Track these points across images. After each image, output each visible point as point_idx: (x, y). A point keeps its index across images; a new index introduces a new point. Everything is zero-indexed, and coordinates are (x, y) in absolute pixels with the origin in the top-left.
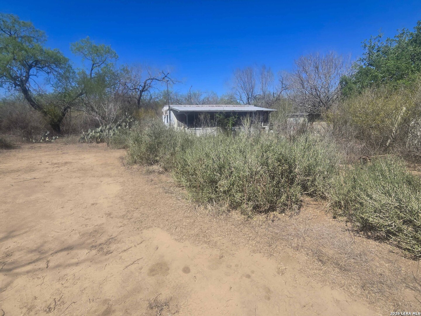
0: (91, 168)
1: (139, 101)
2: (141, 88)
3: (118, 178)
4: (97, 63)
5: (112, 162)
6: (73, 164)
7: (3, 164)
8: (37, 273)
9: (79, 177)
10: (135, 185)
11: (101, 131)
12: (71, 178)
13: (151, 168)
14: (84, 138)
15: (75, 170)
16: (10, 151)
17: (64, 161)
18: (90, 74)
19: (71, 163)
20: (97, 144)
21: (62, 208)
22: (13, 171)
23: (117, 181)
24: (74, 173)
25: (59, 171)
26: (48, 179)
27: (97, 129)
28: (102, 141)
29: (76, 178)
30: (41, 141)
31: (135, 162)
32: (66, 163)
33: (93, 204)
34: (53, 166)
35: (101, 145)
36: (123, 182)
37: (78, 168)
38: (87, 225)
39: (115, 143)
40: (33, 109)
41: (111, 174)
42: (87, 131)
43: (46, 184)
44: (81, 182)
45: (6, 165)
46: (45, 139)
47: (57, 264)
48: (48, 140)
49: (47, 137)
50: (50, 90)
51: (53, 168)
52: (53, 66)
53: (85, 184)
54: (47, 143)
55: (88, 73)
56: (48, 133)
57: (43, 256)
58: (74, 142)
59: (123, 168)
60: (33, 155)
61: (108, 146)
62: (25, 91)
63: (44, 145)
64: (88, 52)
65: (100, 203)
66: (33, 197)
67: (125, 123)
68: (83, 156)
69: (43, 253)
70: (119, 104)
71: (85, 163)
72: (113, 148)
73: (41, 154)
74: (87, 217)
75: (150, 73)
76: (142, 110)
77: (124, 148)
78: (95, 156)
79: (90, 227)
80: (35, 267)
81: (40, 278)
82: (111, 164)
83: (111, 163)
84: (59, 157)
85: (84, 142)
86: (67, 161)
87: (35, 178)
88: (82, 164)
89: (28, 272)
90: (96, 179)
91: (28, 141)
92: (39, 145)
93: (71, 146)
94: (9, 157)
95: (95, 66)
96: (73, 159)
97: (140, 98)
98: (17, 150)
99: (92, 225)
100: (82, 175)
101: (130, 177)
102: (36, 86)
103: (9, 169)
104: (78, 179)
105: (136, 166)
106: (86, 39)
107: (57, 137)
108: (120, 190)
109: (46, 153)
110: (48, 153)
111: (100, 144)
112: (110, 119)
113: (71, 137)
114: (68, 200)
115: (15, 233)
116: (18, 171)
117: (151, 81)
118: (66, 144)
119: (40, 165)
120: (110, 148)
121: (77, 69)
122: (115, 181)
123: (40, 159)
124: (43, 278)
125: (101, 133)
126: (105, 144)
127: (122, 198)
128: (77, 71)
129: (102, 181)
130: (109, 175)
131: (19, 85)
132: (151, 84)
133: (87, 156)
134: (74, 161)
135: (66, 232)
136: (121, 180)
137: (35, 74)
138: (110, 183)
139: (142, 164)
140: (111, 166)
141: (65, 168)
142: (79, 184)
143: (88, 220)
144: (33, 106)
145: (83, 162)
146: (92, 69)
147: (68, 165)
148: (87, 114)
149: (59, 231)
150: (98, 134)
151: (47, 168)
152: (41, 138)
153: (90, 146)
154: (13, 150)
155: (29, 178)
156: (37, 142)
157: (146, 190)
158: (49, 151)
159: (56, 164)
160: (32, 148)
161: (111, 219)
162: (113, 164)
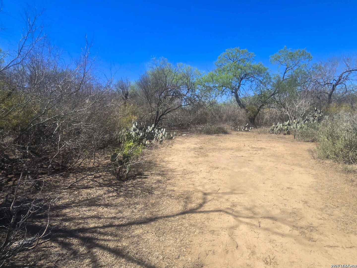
0: (282, 156)
1: (330, 95)
2: (334, 82)
3: (310, 170)
4: (291, 67)
5: (301, 154)
6: (267, 150)
7: (224, 143)
8: (253, 227)
9: (273, 162)
10: (331, 181)
11: (289, 124)
12: (267, 161)
13: (350, 167)
14: (273, 130)
15: (269, 155)
16: (226, 135)
17: (260, 147)
18: (283, 77)
19: (265, 149)
20: (284, 136)
21: (263, 183)
22: (229, 149)
23: (308, 172)
24: (268, 157)
25: (257, 154)
26: (251, 159)
27: (285, 122)
28: (289, 133)
29: (270, 162)
30: (243, 130)
31: (327, 157)
32: (261, 148)
33: (289, 188)
34: (253, 150)
35: (287, 137)
36: (315, 175)
37: (271, 154)
38: (286, 204)
39: (302, 136)
40: (239, 107)
41: (301, 164)
42: (276, 124)
43: (250, 162)
44: (276, 166)
45: (225, 144)
46: (245, 129)
47: (266, 227)
48: (247, 129)
49: (246, 128)
50: (251, 94)
51: (253, 151)
52: (256, 76)
53: (279, 169)
54: (246, 132)
55: (281, 76)
56: (247, 124)
57: (255, 216)
58: (265, 133)
59: (313, 161)
60: (239, 139)
61: (294, 138)
62: (237, 96)
63: (244, 133)
64: (283, 59)
65: (295, 189)
66: (243, 170)
67: (313, 118)
68: (273, 145)
69: (255, 214)
70: (310, 100)
71: (276, 151)
72: (299, 141)
73: (244, 139)
74: (284, 197)
75: (348, 65)
76: (333, 105)
77: (313, 141)
78: (284, 146)
79: (289, 207)
80: (251, 222)
81: (256, 233)
82: (300, 156)
83: (299, 154)
84: (256, 143)
85: (273, 133)
86: (262, 147)
87: (242, 156)
88: (274, 151)
89: (247, 224)
90: (288, 166)
91: (235, 130)
92: (241, 133)
93: (263, 135)
94: (226, 139)
95: (288, 69)
96: (266, 146)
97: (332, 92)
98: (230, 135)
99: (291, 207)
100: (275, 160)
101: (323, 171)
102: (244, 92)
103: (227, 147)
104: (273, 163)
105: (328, 162)
106: (283, 50)
107: (253, 128)
108: (314, 182)
109: (246, 139)
110: (248, 139)
111: (287, 135)
112: (300, 114)
113: (263, 128)
114: (267, 178)
115: (236, 192)
116: (232, 149)
117: (349, 73)
118: (260, 134)
119: (244, 147)
120: (297, 140)
121: (273, 74)
122: (307, 172)
123: (243, 143)
124: (258, 234)
125: (288, 126)
126: (291, 136)
127: (317, 190)
128: (272, 77)
129: (294, 170)
130: (300, 166)
131: (234, 92)
132: (348, 76)
133: (277, 145)
134: (267, 148)
135: (269, 204)
136: (314, 172)
137: (244, 84)
138: (302, 173)
139: (336, 160)
140: (299, 157)
141: (261, 152)
142: (274, 168)
143: (286, 201)
144: (240, 105)
145: (274, 150)
146: (285, 73)
147: (263, 150)
148: (278, 110)
149: (264, 201)
150: (286, 127)
151: (249, 150)
152: (243, 128)
153: (278, 136)
154: (228, 135)
155: (239, 155)
156: (240, 130)
157: (346, 190)
158: (248, 138)
159: (254, 148)
160: (238, 135)
161: (309, 207)
162: (302, 155)
